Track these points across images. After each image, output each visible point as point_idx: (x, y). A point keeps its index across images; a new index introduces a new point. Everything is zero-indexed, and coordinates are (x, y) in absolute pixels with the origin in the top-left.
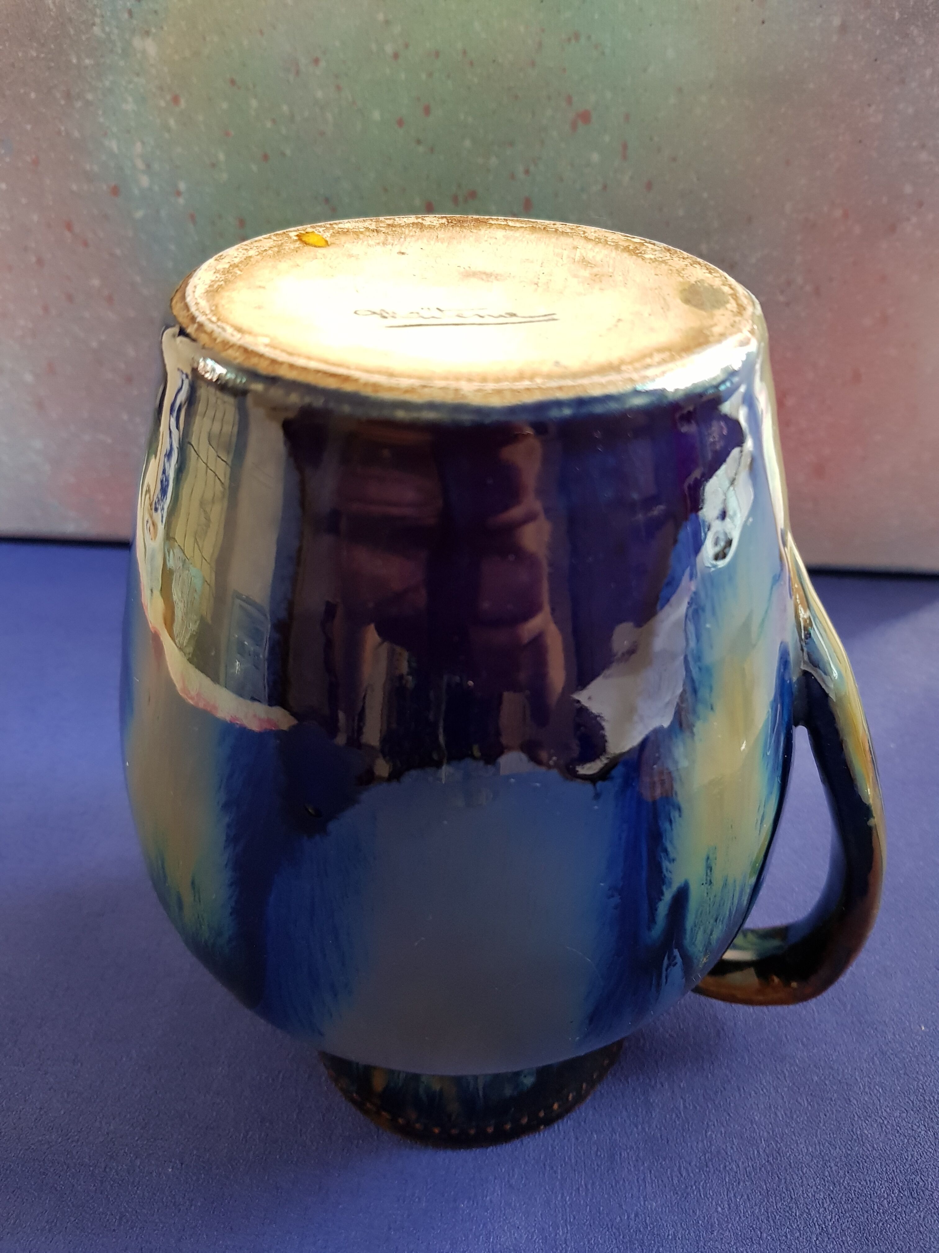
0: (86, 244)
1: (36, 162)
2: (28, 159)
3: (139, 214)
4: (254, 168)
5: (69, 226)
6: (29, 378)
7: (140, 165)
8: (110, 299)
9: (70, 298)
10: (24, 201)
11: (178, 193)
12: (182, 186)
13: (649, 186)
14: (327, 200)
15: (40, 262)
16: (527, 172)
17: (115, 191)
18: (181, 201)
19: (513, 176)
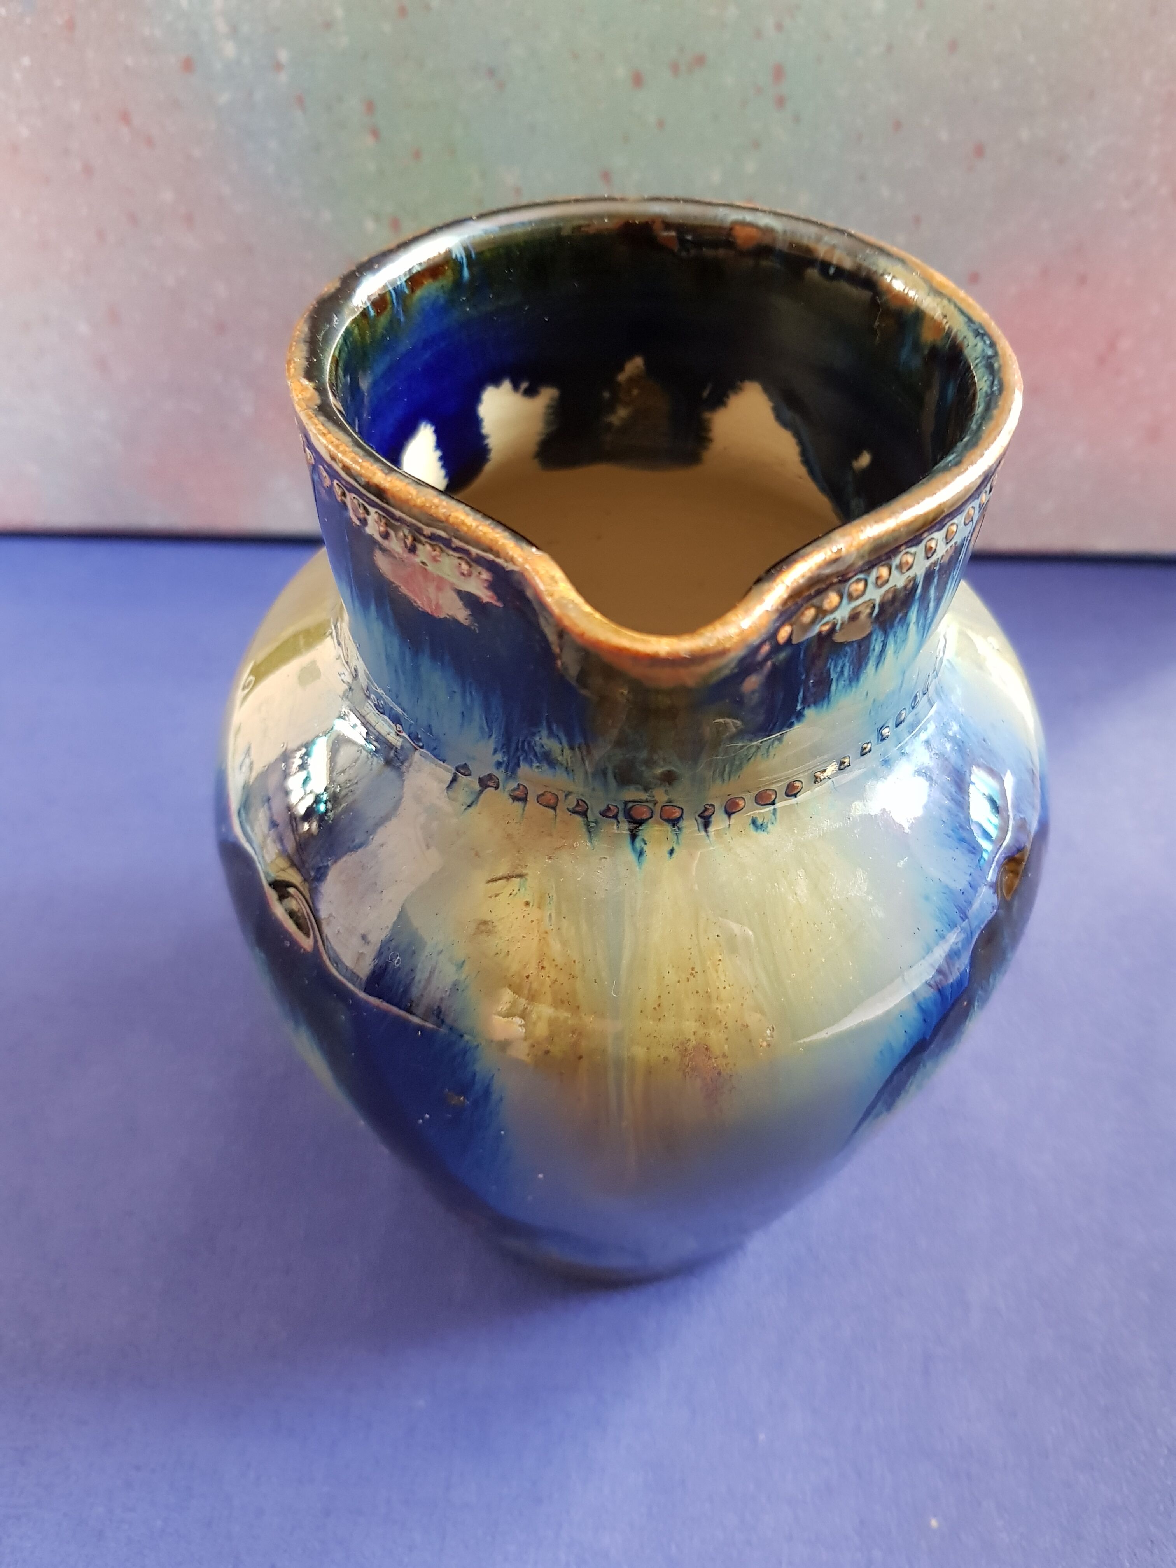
0: (150, 142)
1: (71, 25)
2: (60, 21)
3: (224, 98)
4: (387, 27)
5: (125, 117)
6: (83, 328)
7: (222, 26)
8: (189, 220)
9: (133, 219)
10: (58, 83)
11: (278, 67)
12: (283, 56)
13: (953, 46)
14: (491, 73)
15: (88, 170)
16: (779, 27)
17: (188, 65)
18: (283, 78)
19: (758, 34)
